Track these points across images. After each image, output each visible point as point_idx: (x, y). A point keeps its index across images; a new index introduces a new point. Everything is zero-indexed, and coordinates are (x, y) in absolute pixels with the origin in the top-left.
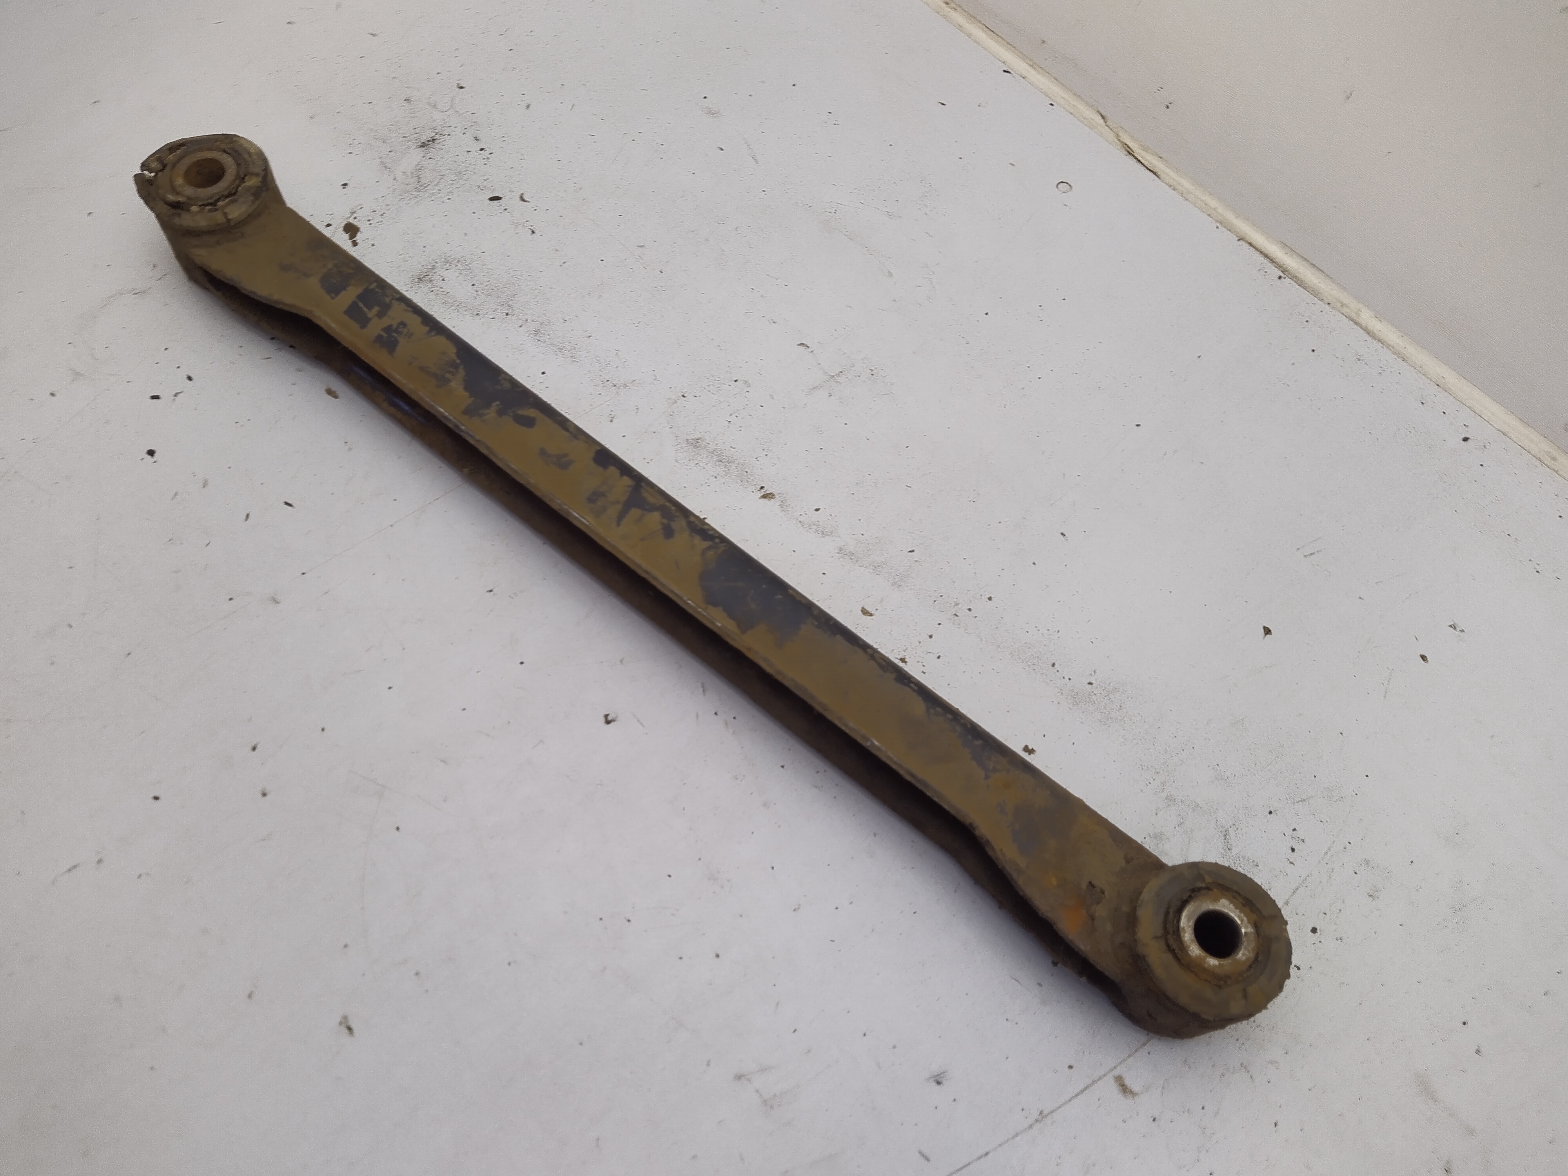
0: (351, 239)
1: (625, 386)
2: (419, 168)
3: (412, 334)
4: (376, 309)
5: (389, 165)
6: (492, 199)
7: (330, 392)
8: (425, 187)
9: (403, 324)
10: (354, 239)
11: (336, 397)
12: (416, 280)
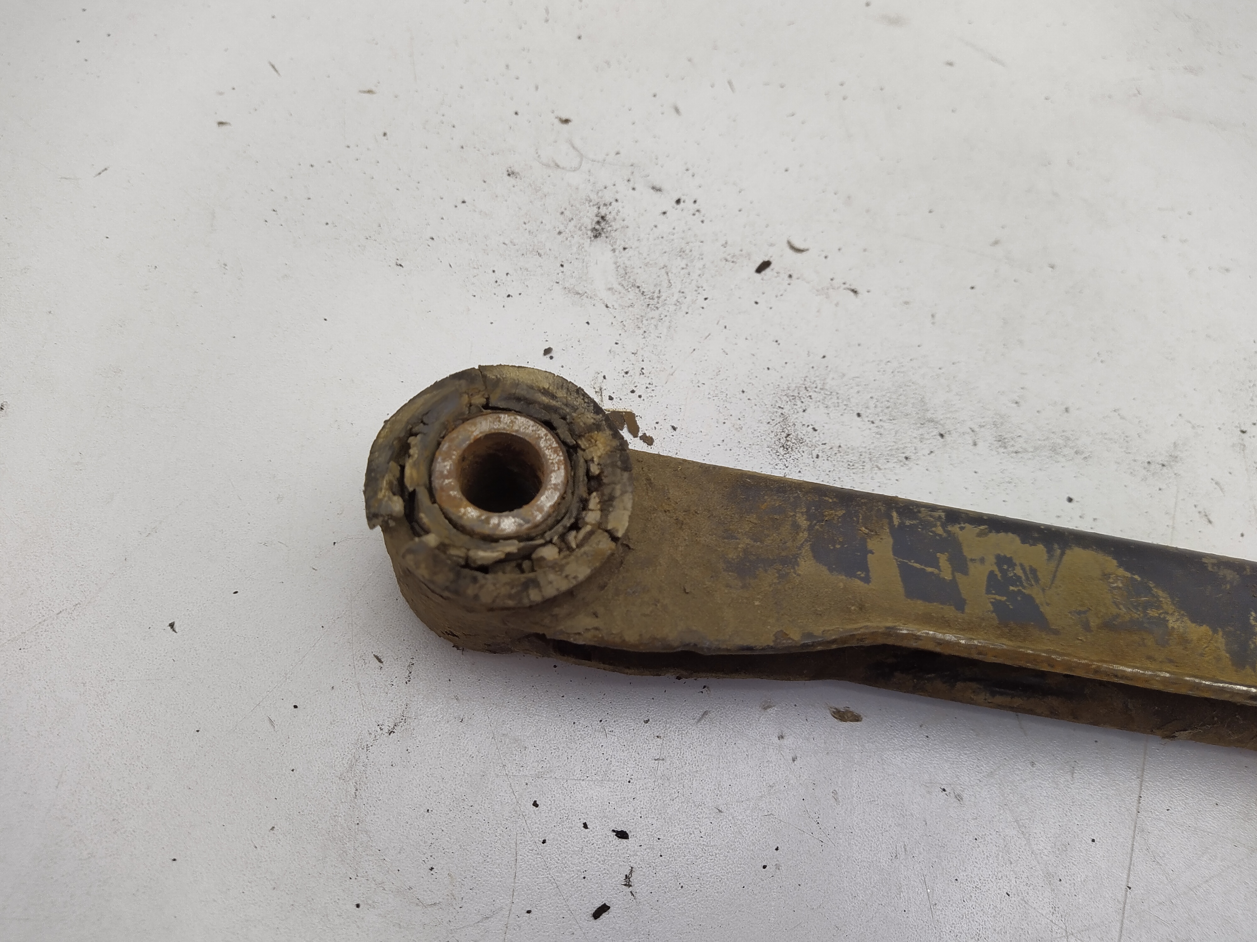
0: (635, 436)
1: (1175, 458)
2: (624, 273)
3: (1034, 571)
4: (943, 559)
5: (580, 289)
6: (759, 270)
7: (842, 716)
8: (659, 297)
9: (1003, 561)
10: (640, 434)
11: (856, 718)
12: (781, 450)
